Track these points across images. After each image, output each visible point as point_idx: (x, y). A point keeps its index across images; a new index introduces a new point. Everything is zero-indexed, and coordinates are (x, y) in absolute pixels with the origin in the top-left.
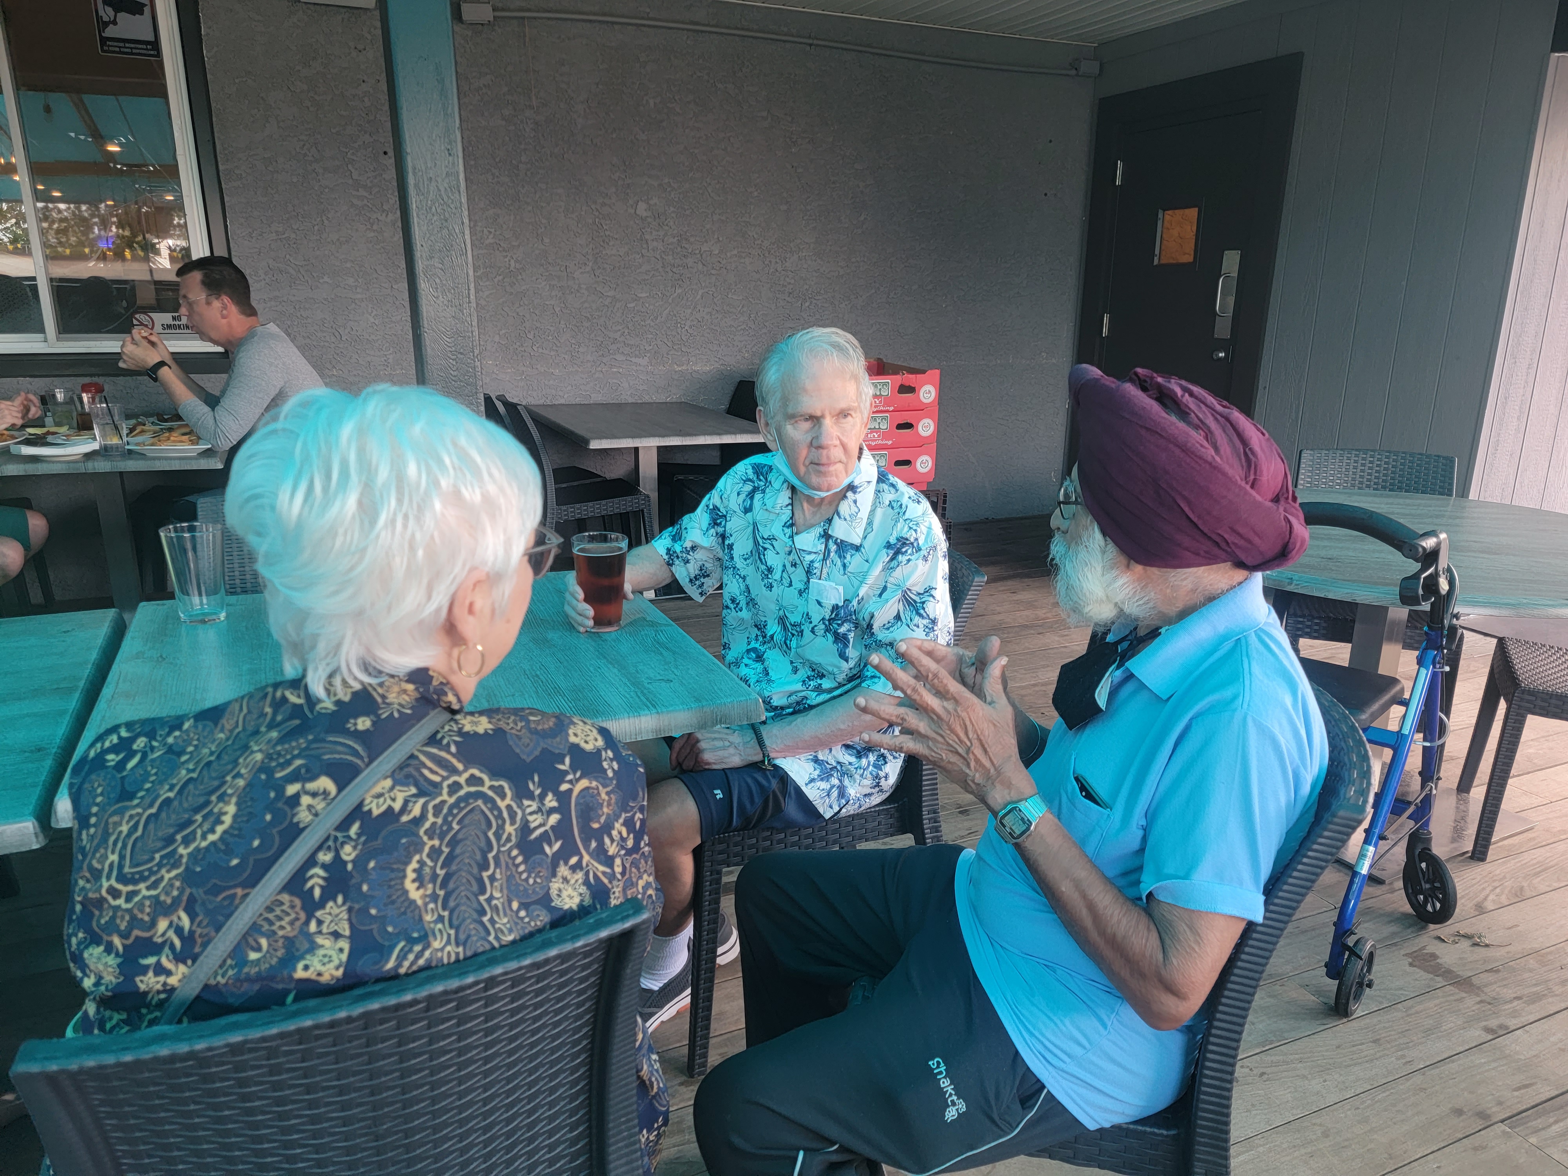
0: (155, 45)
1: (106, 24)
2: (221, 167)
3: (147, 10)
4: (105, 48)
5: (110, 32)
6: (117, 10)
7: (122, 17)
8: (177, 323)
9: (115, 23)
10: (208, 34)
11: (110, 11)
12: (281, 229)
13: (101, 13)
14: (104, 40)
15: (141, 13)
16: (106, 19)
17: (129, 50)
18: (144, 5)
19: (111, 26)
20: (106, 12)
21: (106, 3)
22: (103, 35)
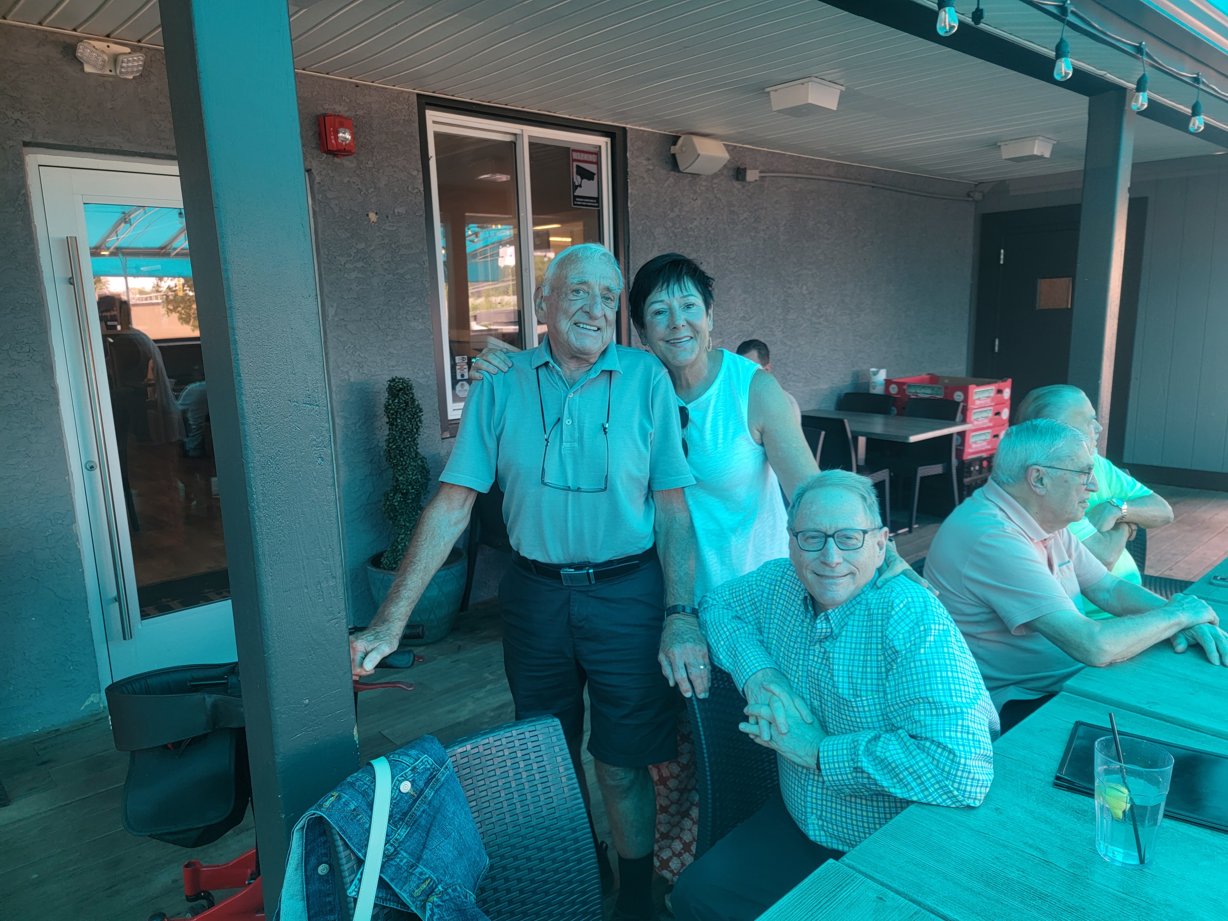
0: (598, 200)
1: (576, 187)
3: (596, 177)
4: (575, 202)
5: (578, 192)
6: (582, 178)
7: (585, 181)
9: (580, 186)
10: (632, 193)
11: (579, 178)
13: (575, 180)
14: (575, 197)
15: (593, 179)
16: (577, 184)
17: (588, 204)
18: (594, 174)
19: (579, 188)
20: (577, 179)
21: (578, 173)
22: (575, 194)
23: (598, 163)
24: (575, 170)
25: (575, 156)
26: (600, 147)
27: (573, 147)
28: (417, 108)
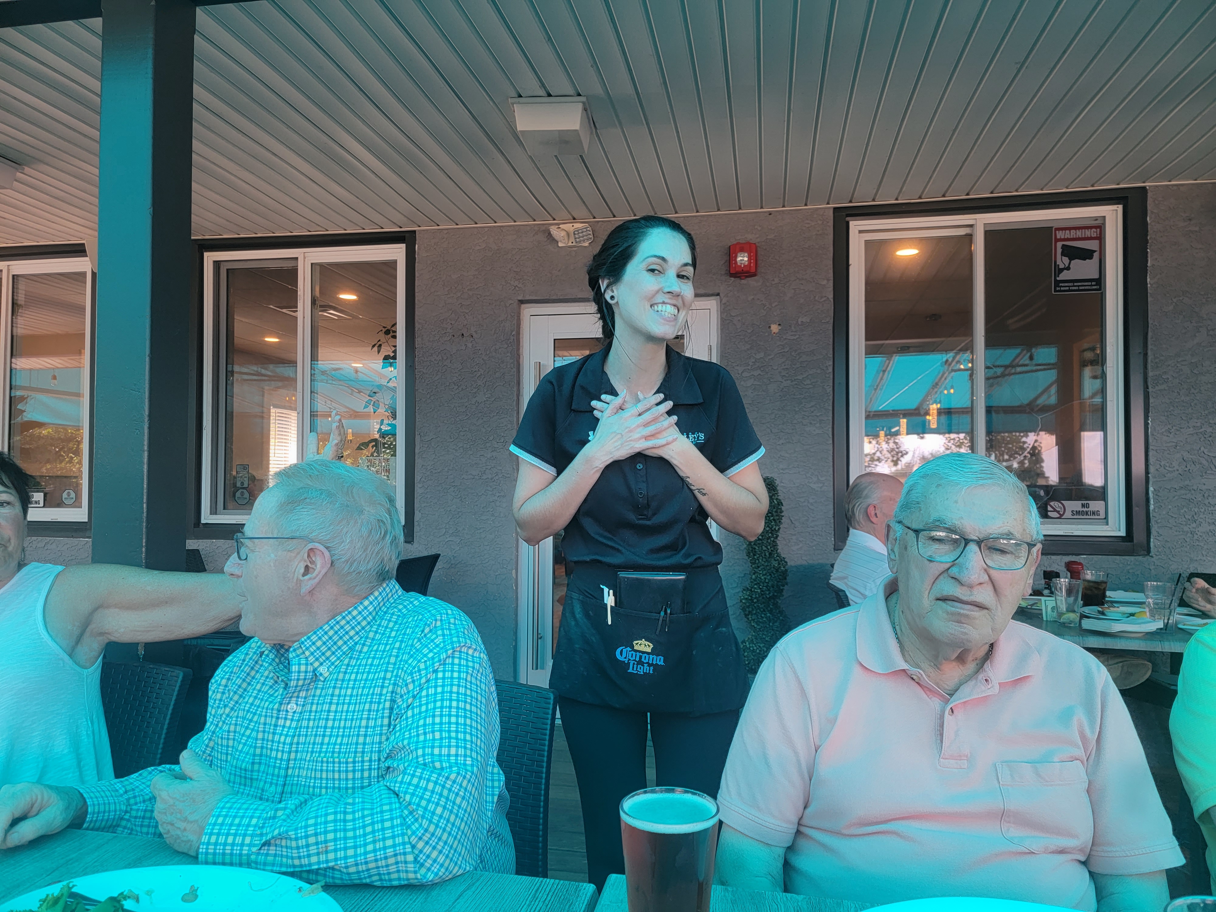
0: (1099, 282)
1: (1061, 270)
2: (1150, 374)
3: (1096, 255)
4: (1058, 289)
5: (1063, 276)
6: (1071, 259)
7: (1076, 263)
8: (1085, 509)
9: (1068, 268)
10: (1153, 265)
11: (1066, 260)
12: (1199, 424)
13: (1059, 262)
14: (1057, 283)
15: (1091, 257)
16: (1062, 266)
17: (1077, 288)
18: (1095, 251)
19: (1065, 271)
20: (1062, 261)
21: (1063, 254)
22: (1058, 279)
23: (1101, 238)
24: (1059, 250)
25: (1060, 235)
26: (1104, 218)
27: (1056, 225)
28: (832, 222)
